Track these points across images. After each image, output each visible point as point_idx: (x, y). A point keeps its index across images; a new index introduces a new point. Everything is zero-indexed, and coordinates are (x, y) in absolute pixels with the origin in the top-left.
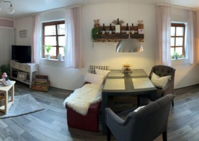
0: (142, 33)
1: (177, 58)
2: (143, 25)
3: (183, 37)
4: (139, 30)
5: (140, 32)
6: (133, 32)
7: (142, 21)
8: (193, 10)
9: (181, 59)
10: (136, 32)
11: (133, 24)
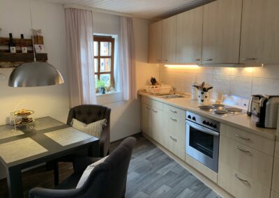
0: (43, 51)
1: (104, 93)
2: (42, 38)
3: (112, 57)
4: (36, 46)
5: (38, 49)
6: (25, 50)
7: (40, 31)
8: (127, 16)
9: (109, 92)
10: (30, 49)
11: (22, 36)
